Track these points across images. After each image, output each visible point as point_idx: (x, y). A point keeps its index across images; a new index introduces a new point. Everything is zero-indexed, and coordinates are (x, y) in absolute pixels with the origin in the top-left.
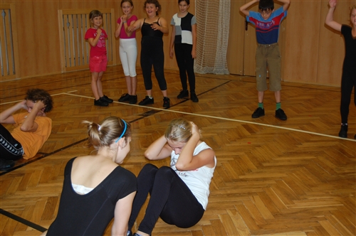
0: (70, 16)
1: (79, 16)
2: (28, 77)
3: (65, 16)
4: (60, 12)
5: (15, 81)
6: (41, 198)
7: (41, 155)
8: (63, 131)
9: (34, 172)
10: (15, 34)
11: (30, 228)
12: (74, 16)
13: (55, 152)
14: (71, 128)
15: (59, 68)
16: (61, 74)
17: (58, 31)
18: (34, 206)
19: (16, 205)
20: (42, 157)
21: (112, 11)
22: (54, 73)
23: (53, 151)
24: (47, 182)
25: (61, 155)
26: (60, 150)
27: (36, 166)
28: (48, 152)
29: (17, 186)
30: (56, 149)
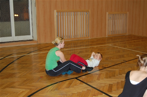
0: (111, 15)
1: (114, 15)
2: (93, 38)
3: (109, 15)
4: (107, 13)
5: (89, 39)
6: (106, 84)
7: (104, 68)
8: (110, 59)
9: (102, 74)
10: (90, 21)
11: (104, 94)
12: (113, 15)
13: (109, 67)
14: (113, 59)
15: (105, 35)
16: (106, 37)
17: (106, 20)
18: (104, 86)
19: (97, 85)
20: (104, 69)
21: (128, 13)
22: (103, 37)
23: (108, 67)
24: (107, 78)
25: (111, 68)
26: (110, 67)
27: (102, 72)
28: (106, 67)
29: (96, 78)
30: (109, 66)
